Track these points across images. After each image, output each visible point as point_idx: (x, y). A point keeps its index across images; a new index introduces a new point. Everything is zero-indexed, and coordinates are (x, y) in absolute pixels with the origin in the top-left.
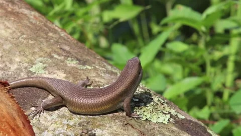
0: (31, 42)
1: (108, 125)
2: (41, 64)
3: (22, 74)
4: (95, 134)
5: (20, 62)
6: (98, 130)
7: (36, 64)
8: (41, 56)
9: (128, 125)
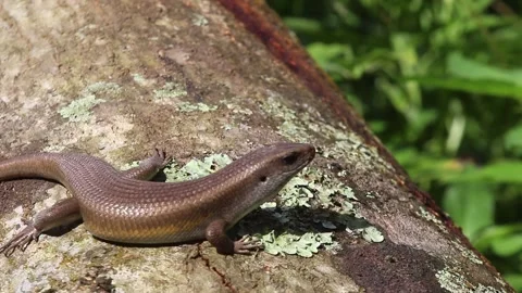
0: (99, 42)
1: (149, 259)
2: (94, 96)
3: (40, 122)
4: (111, 280)
5: (50, 92)
6: (125, 269)
7: (82, 97)
8: (103, 78)
9: (199, 259)
